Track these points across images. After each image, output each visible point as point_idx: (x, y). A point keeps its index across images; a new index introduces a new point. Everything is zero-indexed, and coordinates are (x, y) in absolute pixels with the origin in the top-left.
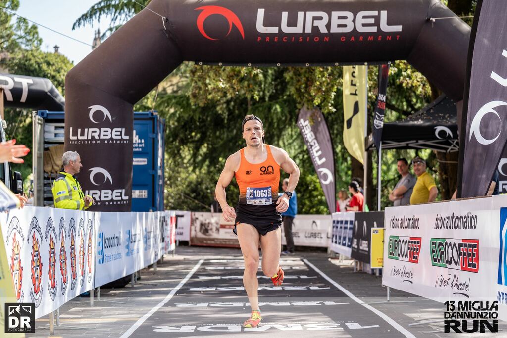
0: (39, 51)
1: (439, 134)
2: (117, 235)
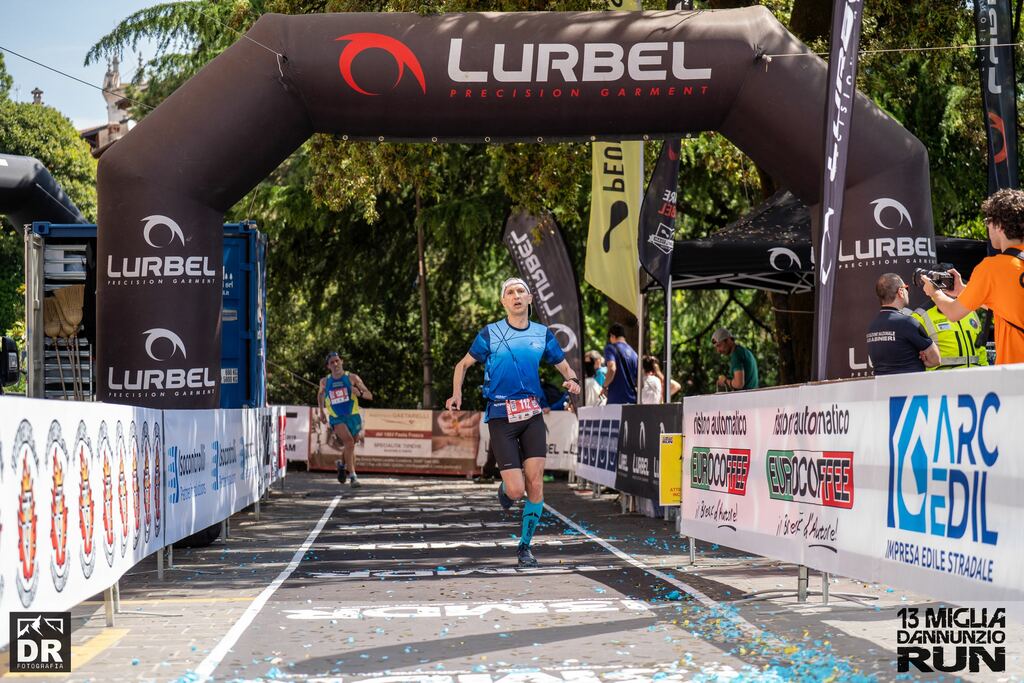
0: (5, 102)
1: (776, 262)
2: (198, 451)
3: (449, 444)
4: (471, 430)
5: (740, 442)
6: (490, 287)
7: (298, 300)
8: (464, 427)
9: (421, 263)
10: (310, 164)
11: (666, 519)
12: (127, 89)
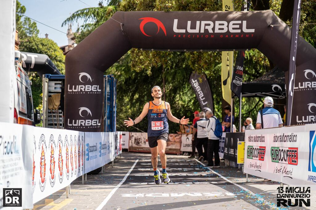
0: (37, 38)
1: (274, 89)
2: (95, 145)
3: (172, 144)
4: (179, 140)
5: (263, 144)
6: (185, 96)
7: (126, 99)
8: (177, 139)
9: (164, 88)
10: (131, 58)
11: (239, 168)
12: (74, 34)
